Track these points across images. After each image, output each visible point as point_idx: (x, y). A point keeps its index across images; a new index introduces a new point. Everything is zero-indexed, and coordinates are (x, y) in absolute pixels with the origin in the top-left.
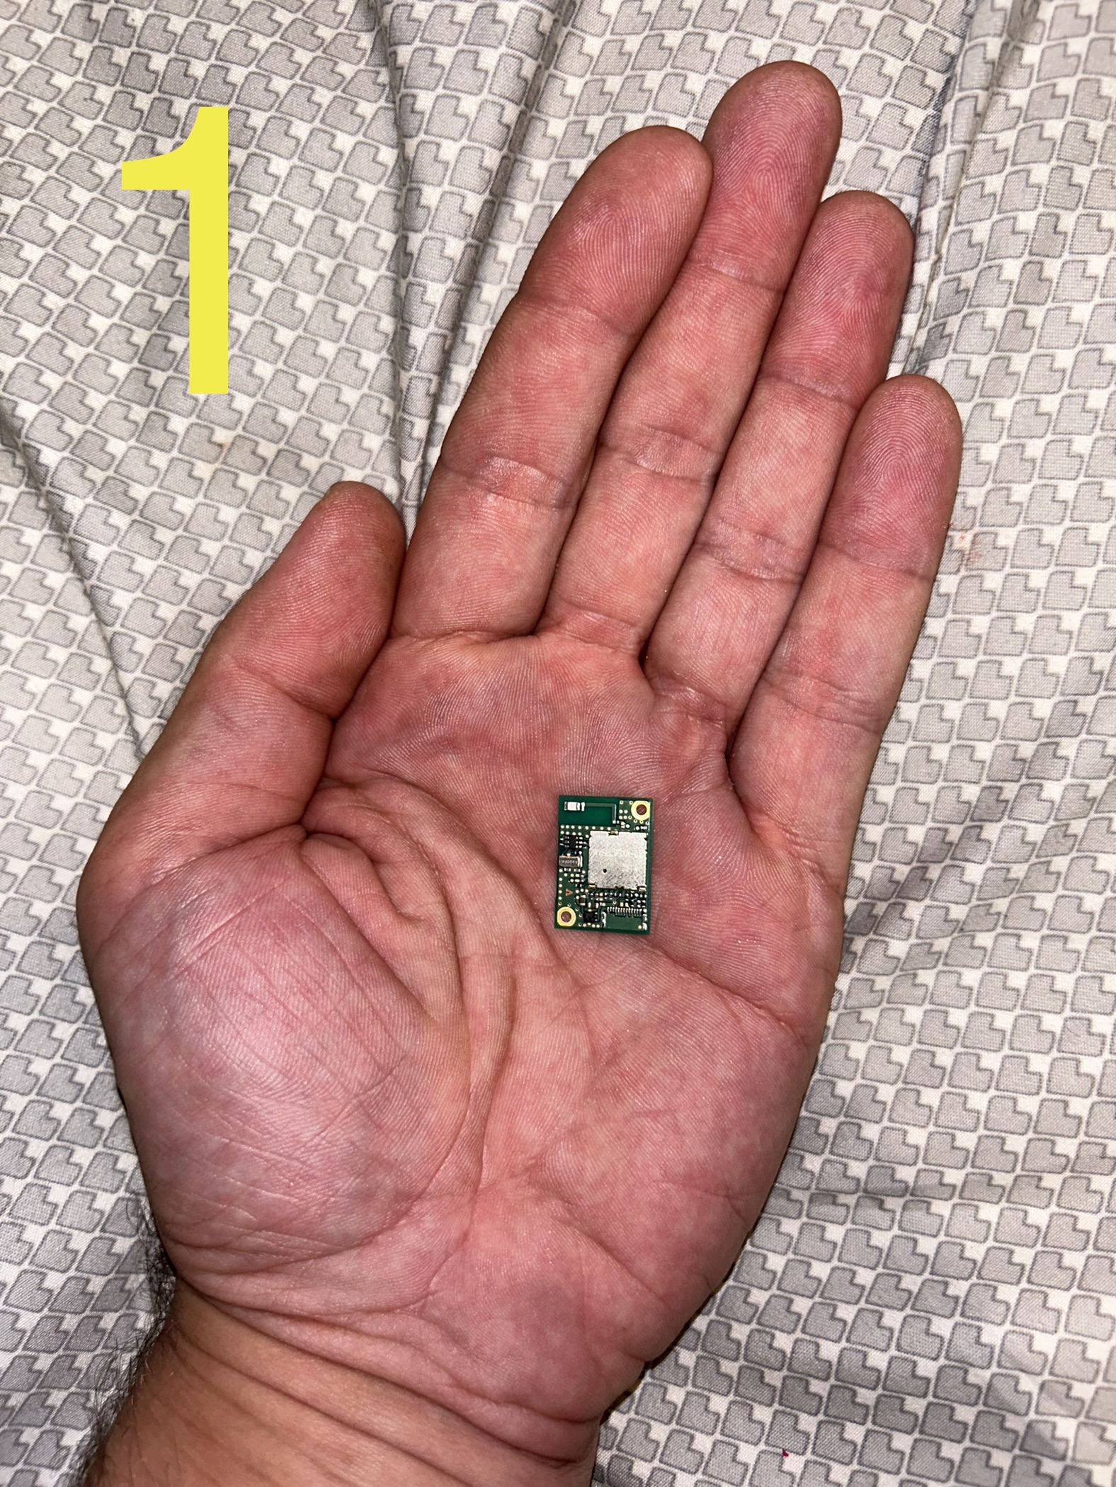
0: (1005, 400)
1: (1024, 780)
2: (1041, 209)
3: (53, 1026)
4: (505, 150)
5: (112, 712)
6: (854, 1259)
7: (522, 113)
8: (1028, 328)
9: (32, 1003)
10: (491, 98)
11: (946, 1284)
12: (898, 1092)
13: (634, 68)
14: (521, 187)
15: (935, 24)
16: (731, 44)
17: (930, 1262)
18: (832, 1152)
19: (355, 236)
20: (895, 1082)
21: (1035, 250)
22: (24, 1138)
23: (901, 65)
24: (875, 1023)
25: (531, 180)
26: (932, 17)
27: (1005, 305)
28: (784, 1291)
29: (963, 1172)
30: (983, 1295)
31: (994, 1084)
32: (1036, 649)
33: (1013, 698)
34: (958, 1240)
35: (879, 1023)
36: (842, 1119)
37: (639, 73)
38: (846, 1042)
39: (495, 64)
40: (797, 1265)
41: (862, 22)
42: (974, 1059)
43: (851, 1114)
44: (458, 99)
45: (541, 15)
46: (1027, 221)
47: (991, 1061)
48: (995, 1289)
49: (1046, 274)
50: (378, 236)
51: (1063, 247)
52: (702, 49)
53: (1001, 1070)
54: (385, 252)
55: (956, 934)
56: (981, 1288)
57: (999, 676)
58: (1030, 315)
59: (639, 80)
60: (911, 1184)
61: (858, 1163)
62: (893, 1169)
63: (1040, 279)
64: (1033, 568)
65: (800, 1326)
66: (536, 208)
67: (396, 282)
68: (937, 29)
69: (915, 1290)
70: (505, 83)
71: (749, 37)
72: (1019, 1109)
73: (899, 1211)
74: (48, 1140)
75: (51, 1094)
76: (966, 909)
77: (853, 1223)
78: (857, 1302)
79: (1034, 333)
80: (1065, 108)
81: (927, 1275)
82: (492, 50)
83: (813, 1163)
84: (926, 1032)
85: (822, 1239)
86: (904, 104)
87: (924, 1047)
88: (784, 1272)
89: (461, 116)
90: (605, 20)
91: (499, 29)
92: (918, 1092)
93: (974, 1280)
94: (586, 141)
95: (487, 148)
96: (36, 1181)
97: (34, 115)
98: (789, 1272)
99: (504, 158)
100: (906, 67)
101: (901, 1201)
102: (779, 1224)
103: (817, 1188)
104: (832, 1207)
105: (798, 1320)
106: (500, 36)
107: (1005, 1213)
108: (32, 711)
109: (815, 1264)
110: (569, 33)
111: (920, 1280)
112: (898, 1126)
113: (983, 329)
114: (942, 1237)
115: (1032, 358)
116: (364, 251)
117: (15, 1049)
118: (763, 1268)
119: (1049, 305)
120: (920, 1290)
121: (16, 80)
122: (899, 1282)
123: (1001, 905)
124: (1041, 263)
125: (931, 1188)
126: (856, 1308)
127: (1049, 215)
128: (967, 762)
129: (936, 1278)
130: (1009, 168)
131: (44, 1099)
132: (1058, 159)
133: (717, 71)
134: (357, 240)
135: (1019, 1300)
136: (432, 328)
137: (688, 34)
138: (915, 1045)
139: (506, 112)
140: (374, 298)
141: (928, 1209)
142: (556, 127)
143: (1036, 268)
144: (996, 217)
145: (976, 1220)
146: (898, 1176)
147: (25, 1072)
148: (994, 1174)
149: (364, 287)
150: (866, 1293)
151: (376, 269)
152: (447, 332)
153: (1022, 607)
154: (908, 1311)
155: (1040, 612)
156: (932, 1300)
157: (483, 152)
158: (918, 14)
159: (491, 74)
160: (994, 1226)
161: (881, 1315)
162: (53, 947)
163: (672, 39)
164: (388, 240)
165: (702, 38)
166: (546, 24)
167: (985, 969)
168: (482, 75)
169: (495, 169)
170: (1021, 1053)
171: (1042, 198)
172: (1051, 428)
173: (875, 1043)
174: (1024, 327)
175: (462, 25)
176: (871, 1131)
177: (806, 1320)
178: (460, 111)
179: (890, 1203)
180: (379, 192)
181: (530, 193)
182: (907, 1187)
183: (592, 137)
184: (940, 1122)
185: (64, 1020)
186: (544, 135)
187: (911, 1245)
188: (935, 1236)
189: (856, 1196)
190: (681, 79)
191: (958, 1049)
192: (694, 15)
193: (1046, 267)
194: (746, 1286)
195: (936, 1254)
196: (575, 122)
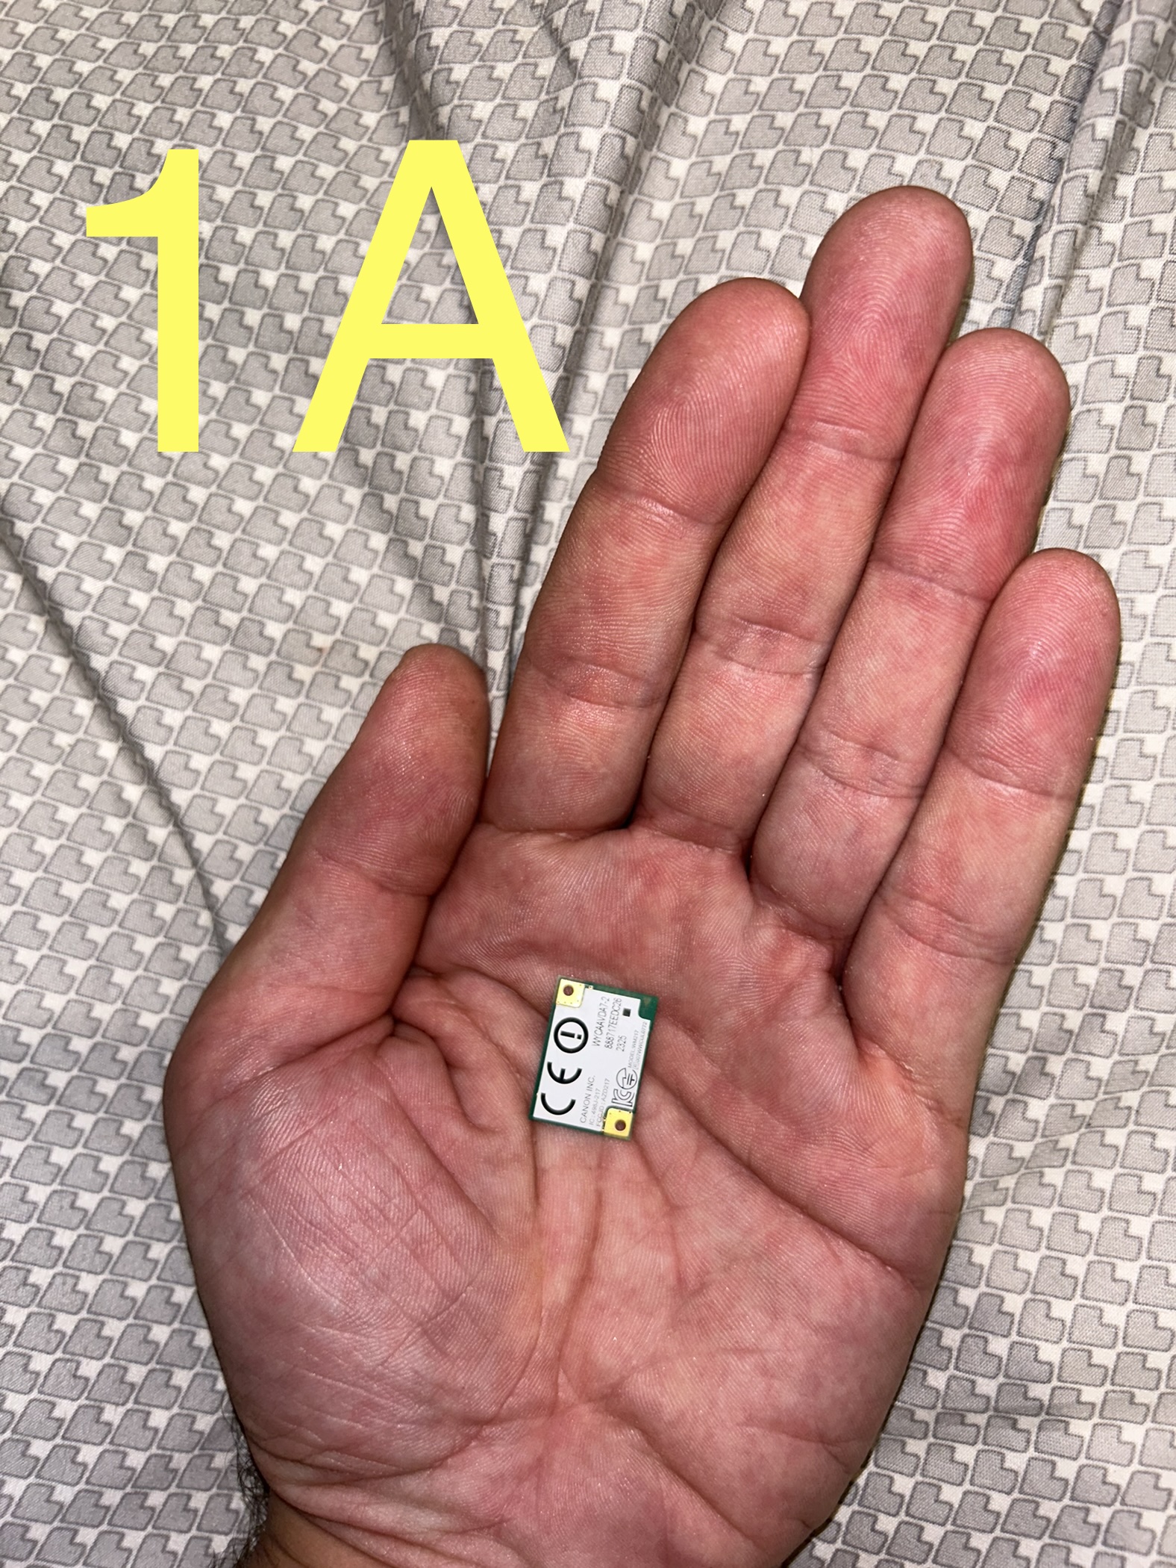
0: (1111, 551)
1: (1148, 965)
2: (1141, 352)
3: (148, 1247)
4: (578, 325)
5: (196, 925)
6: (988, 1483)
7: (593, 287)
8: (1133, 475)
9: (126, 1224)
10: (560, 274)
11: (1087, 1511)
12: (1026, 1303)
13: (706, 228)
14: (595, 357)
15: (1020, 170)
16: (806, 199)
17: (1070, 1488)
18: (957, 1368)
19: (428, 425)
20: (1022, 1292)
21: (1137, 394)
22: (123, 1363)
23: (986, 216)
24: (1000, 1225)
25: (604, 349)
26: (1018, 164)
27: (1108, 450)
28: (913, 1517)
29: (1103, 1390)
30: (1127, 1522)
31: (1131, 1297)
32: (1154, 821)
33: (1131, 874)
34: (1101, 1464)
35: (1004, 1226)
36: (966, 1331)
37: (711, 234)
38: (970, 1245)
39: (563, 241)
40: (925, 1488)
41: (943, 174)
42: (1109, 1268)
43: (975, 1324)
44: (527, 278)
45: (608, 189)
46: (1127, 364)
47: (1127, 1271)
48: (1140, 1516)
49: (1149, 419)
50: (450, 421)
51: (1168, 390)
52: (776, 205)
53: (1139, 1281)
54: (459, 437)
55: (1083, 1130)
56: (1126, 1515)
57: (1115, 849)
58: (1134, 461)
59: (711, 241)
60: (1046, 1403)
61: (986, 1380)
62: (1025, 1387)
63: (1143, 424)
64: (1148, 732)
65: (932, 1556)
66: (611, 377)
67: (474, 467)
68: (1023, 176)
69: (1054, 1517)
70: (575, 258)
71: (824, 190)
72: (1160, 1324)
73: (1034, 1431)
74: (147, 1364)
75: (149, 1316)
76: (1092, 1104)
77: (985, 1443)
78: (992, 1531)
79: (1140, 480)
80: (1163, 246)
81: (1066, 1501)
82: (559, 227)
83: (937, 1379)
84: (1055, 1238)
85: (952, 1460)
86: (991, 256)
87: (1053, 1254)
88: (912, 1496)
89: (530, 295)
90: (673, 184)
91: (566, 206)
92: (1049, 1304)
93: (1117, 1506)
94: (659, 306)
95: (559, 325)
96: (136, 1407)
97: (104, 331)
98: (917, 1496)
99: (577, 333)
100: (991, 219)
101: (1037, 1421)
102: (904, 1444)
103: (944, 1407)
104: (960, 1427)
105: (930, 1550)
106: (567, 213)
107: (1151, 1433)
108: (115, 928)
109: (945, 1487)
110: (636, 200)
111: (1059, 1506)
112: (1028, 1341)
113: (1085, 476)
114: (1082, 1460)
115: (1139, 506)
116: (439, 441)
117: (111, 1273)
118: (890, 1491)
119: (1155, 450)
120: (1059, 1518)
121: (84, 296)
122: (1037, 1508)
123: (1131, 1099)
124: (1144, 408)
125: (1068, 1406)
126: (991, 1536)
127: (1150, 358)
128: (1083, 942)
129: (1076, 1504)
130: (1104, 310)
131: (141, 1322)
132: (1158, 300)
133: (791, 226)
134: (430, 429)
135: (1166, 1527)
136: (511, 512)
137: (760, 191)
138: (1044, 1251)
139: (577, 288)
140: (453, 488)
141: (1066, 1430)
142: (628, 293)
143: (1138, 413)
144: (1092, 359)
145: (1119, 1441)
146: (1031, 1394)
147: (122, 1296)
148: (1136, 1391)
149: (441, 478)
150: (1001, 1521)
151: (451, 457)
152: (527, 515)
153: (1137, 775)
154: (1046, 1539)
155: (1157, 779)
156: (1072, 1527)
157: (555, 329)
158: (1002, 162)
159: (559, 251)
160: (1139, 1448)
161: (1017, 1544)
162: (146, 1165)
163: (744, 197)
164: (462, 425)
165: (774, 194)
166: (613, 196)
167: (1118, 1170)
168: (551, 253)
169: (568, 345)
170: (1161, 1264)
171: (1142, 341)
172: (1162, 582)
173: (1001, 1248)
174: (1129, 474)
175: (528, 204)
176: (999, 1346)
177: (938, 1551)
178: (529, 289)
179: (1024, 1422)
180: (449, 377)
181: (603, 363)
182: (1042, 1406)
183: (664, 301)
184: (1074, 1338)
185: (159, 1240)
186: (616, 303)
187: (1049, 1468)
188: (1075, 1459)
189: (986, 1416)
190: (755, 236)
191: (1091, 1257)
192: (765, 172)
193: (1149, 412)
194: (872, 1512)
195: (1077, 1478)
196: (647, 287)
